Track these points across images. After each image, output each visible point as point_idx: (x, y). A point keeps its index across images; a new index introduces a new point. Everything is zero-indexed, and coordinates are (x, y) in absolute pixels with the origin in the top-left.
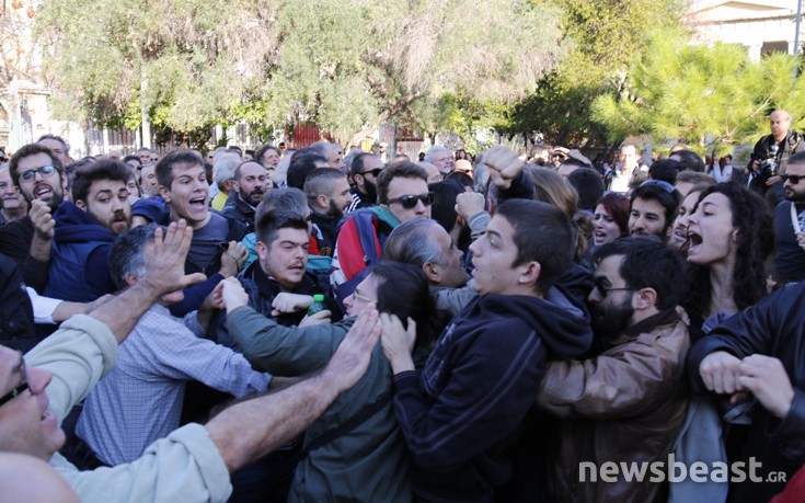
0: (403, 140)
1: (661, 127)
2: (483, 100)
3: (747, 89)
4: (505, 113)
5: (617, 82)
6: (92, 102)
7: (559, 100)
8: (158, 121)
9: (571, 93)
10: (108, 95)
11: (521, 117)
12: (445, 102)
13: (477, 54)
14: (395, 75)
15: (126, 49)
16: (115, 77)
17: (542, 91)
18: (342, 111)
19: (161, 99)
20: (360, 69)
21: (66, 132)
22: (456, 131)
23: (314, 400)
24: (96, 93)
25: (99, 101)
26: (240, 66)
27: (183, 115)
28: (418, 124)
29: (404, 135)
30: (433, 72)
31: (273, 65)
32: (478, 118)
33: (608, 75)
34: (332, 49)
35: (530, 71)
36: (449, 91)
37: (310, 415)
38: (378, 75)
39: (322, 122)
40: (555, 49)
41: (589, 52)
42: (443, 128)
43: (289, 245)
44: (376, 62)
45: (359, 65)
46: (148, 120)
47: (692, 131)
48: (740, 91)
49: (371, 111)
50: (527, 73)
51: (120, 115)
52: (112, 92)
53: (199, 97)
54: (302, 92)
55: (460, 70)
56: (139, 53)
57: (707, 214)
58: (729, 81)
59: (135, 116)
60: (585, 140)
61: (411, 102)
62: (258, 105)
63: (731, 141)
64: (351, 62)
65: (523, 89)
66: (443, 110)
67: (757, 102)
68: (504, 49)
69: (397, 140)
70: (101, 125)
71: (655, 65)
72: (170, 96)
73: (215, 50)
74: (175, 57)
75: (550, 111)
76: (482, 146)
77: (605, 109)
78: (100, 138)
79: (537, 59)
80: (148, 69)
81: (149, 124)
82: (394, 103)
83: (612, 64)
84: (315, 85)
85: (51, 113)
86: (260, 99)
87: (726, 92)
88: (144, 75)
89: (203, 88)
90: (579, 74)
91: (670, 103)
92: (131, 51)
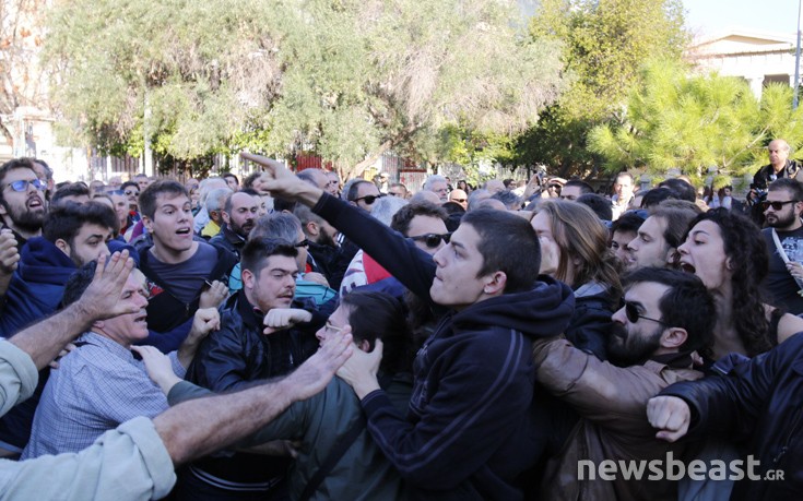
0: (406, 171)
1: (657, 158)
2: (485, 131)
3: (744, 119)
4: (508, 144)
5: (619, 114)
6: (95, 129)
7: (561, 132)
8: (161, 149)
9: (573, 124)
10: (111, 123)
11: (523, 149)
12: (447, 133)
13: (478, 86)
14: (397, 105)
15: (130, 77)
16: (118, 104)
17: (544, 122)
18: (343, 141)
19: (163, 127)
20: (361, 100)
21: (69, 158)
22: (459, 162)
23: (265, 405)
24: (100, 121)
25: (102, 129)
26: (244, 96)
27: (185, 144)
28: (421, 154)
29: (407, 166)
30: (435, 103)
31: (275, 95)
32: (481, 150)
33: (610, 107)
34: (335, 79)
35: (532, 103)
36: (451, 122)
37: (259, 419)
38: (380, 105)
39: (323, 151)
40: (557, 81)
41: (591, 84)
42: (445, 160)
43: (279, 273)
44: (378, 93)
45: (361, 95)
46: (151, 148)
47: (689, 161)
48: (736, 122)
49: (373, 141)
50: (528, 105)
51: (123, 142)
52: (115, 119)
53: (201, 125)
54: (303, 120)
55: (461, 101)
56: (143, 81)
57: (698, 243)
58: (726, 111)
59: (138, 144)
60: (589, 172)
61: (414, 132)
62: (261, 134)
63: (729, 171)
64: (353, 93)
65: (525, 121)
66: (445, 141)
67: (755, 133)
68: (506, 81)
69: (400, 171)
70: (103, 151)
71: (651, 96)
72: (173, 123)
73: (217, 79)
74: (178, 86)
75: (552, 142)
76: (484, 177)
77: (602, 139)
78: (103, 165)
79: (539, 91)
80: (151, 96)
81: (151, 152)
82: (396, 134)
83: (614, 96)
84: (317, 114)
85: (55, 139)
86: (262, 129)
87: (722, 122)
88: (148, 104)
89: (205, 116)
90: (581, 106)
91: (666, 134)
92: (135, 79)
